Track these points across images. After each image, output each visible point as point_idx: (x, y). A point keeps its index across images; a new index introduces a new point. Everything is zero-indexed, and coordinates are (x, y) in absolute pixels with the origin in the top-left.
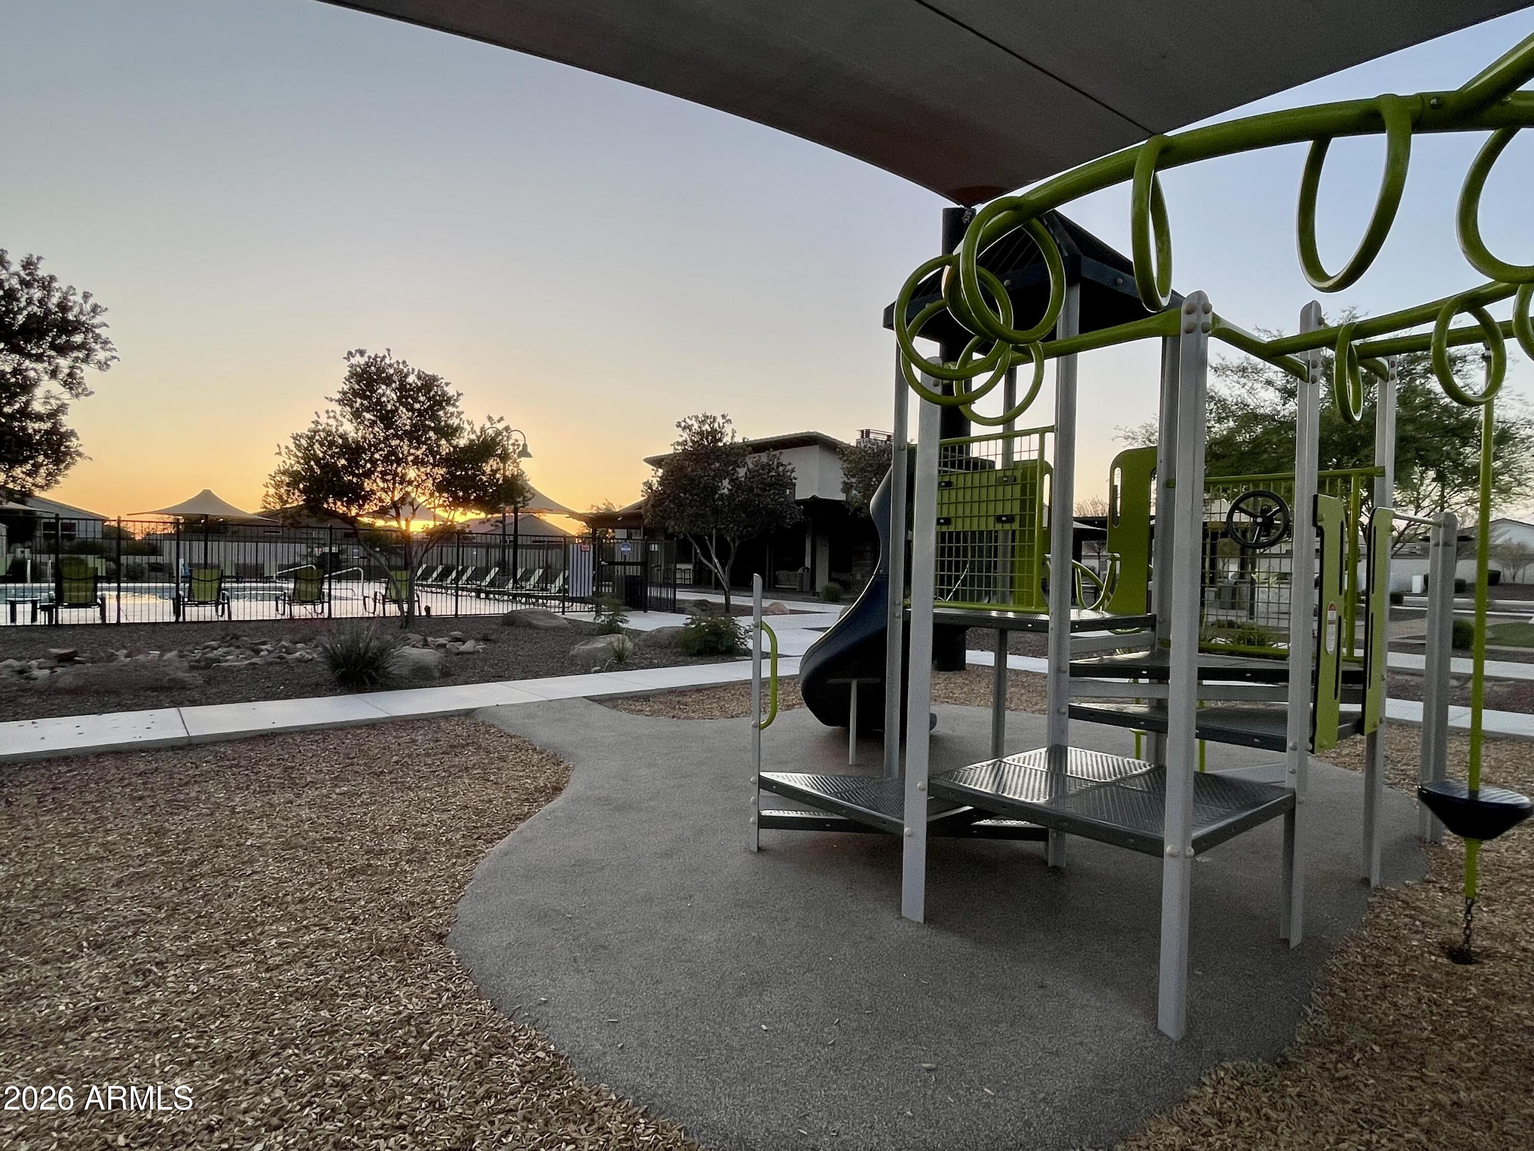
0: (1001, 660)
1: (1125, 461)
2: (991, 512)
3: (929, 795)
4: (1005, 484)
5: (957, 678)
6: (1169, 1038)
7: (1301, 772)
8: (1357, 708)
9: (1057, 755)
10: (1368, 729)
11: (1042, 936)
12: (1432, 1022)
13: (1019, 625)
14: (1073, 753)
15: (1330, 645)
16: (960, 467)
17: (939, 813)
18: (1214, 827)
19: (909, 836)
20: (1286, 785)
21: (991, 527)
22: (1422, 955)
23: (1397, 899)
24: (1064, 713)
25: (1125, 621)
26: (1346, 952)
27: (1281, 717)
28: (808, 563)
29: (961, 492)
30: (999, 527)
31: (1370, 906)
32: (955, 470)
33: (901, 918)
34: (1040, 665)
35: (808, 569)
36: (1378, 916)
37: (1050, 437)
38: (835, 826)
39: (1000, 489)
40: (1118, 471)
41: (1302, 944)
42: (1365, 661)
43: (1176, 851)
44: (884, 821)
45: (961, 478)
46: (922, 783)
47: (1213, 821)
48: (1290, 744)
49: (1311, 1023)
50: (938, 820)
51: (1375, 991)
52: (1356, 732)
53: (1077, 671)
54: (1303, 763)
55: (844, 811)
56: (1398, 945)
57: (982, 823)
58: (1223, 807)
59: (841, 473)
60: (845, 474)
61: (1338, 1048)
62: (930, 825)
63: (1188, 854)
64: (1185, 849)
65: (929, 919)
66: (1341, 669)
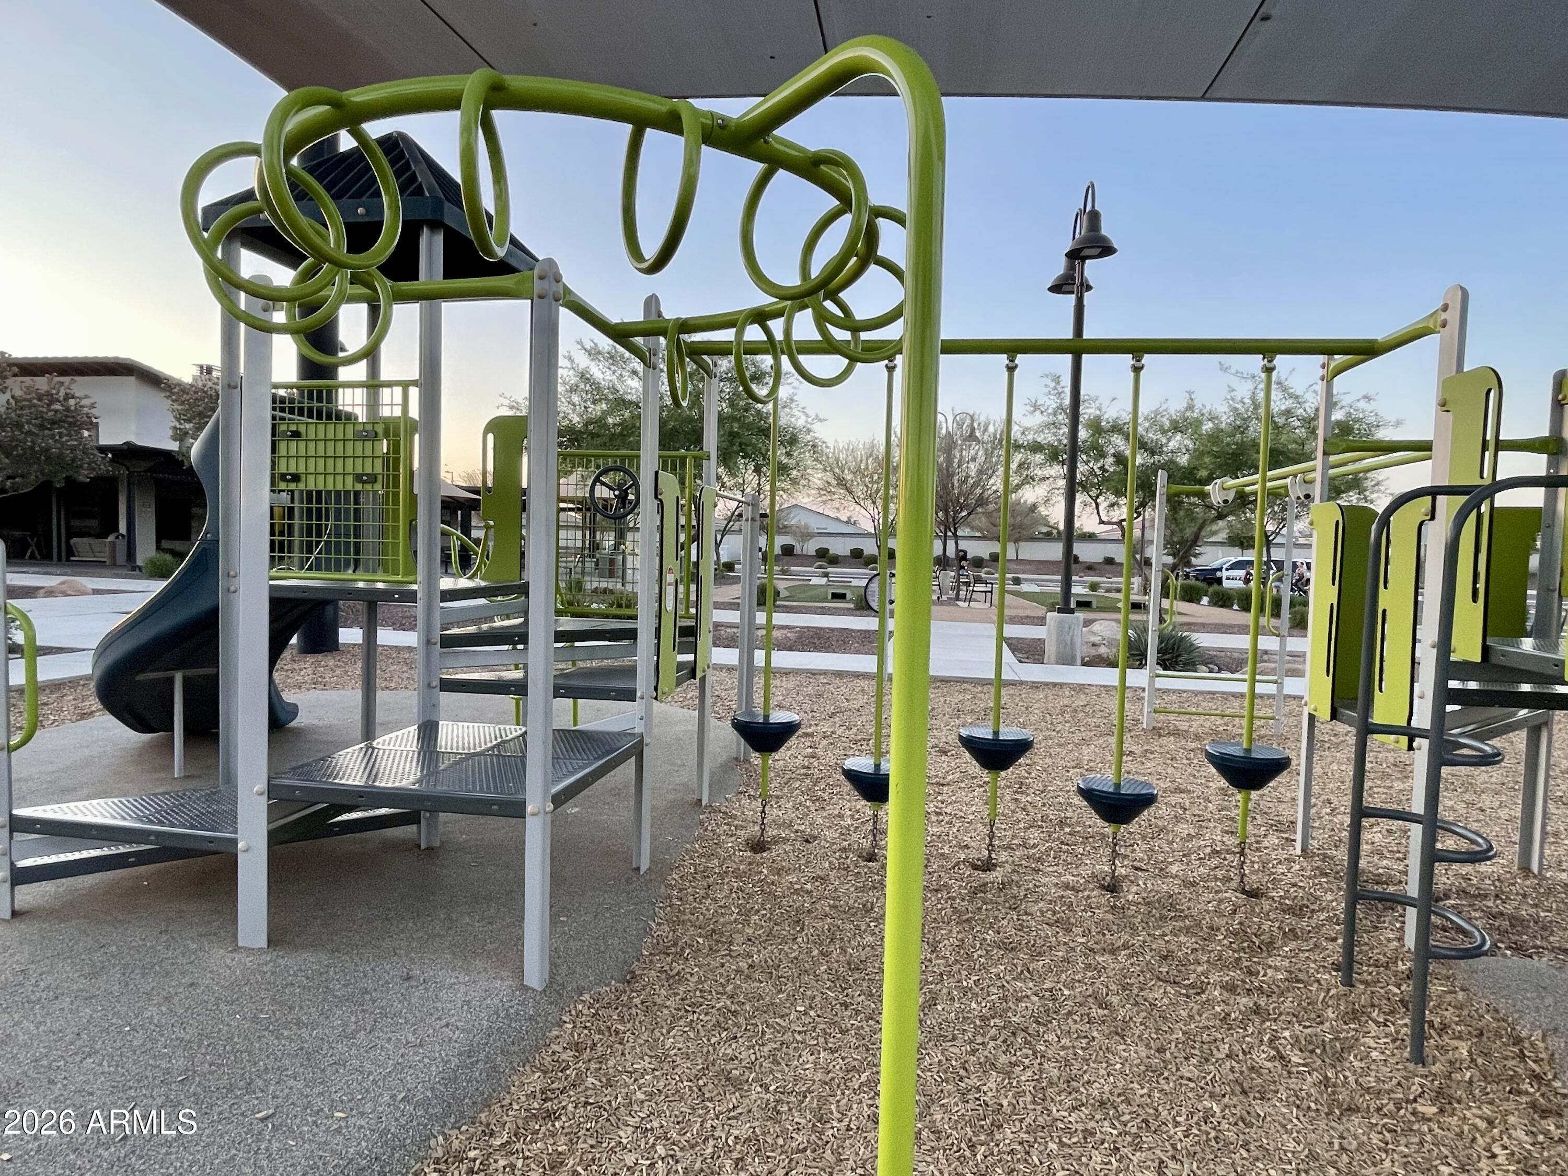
0: (370, 636)
1: (497, 426)
2: (349, 469)
3: (269, 798)
4: (365, 439)
5: (328, 660)
6: (534, 990)
7: (647, 718)
8: (691, 657)
9: (428, 731)
10: (699, 675)
11: (411, 925)
12: (738, 906)
13: (386, 595)
14: (445, 727)
15: (669, 604)
16: (310, 416)
17: (285, 817)
18: (572, 779)
19: (246, 851)
20: (636, 731)
21: (349, 487)
22: (734, 853)
23: (720, 812)
24: (435, 687)
25: (498, 588)
26: (683, 866)
27: (631, 672)
28: (123, 529)
29: (312, 445)
30: (359, 487)
31: (701, 823)
32: (305, 419)
33: (237, 949)
34: (410, 639)
35: (123, 536)
36: (706, 830)
37: (414, 392)
38: (141, 859)
39: (359, 445)
40: (490, 437)
41: (649, 869)
42: (697, 617)
43: (536, 810)
44: (211, 840)
45: (312, 428)
46: (261, 785)
47: (572, 774)
48: (638, 694)
49: (655, 935)
50: (285, 825)
51: (702, 892)
52: (690, 679)
53: (448, 642)
54: (649, 710)
55: (152, 838)
56: (719, 850)
57: (339, 818)
58: (582, 759)
59: (171, 417)
60: (175, 417)
61: (673, 950)
62: (271, 835)
63: (547, 809)
64: (545, 805)
65: (272, 942)
66: (678, 624)
